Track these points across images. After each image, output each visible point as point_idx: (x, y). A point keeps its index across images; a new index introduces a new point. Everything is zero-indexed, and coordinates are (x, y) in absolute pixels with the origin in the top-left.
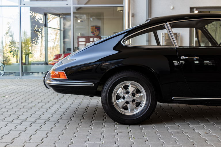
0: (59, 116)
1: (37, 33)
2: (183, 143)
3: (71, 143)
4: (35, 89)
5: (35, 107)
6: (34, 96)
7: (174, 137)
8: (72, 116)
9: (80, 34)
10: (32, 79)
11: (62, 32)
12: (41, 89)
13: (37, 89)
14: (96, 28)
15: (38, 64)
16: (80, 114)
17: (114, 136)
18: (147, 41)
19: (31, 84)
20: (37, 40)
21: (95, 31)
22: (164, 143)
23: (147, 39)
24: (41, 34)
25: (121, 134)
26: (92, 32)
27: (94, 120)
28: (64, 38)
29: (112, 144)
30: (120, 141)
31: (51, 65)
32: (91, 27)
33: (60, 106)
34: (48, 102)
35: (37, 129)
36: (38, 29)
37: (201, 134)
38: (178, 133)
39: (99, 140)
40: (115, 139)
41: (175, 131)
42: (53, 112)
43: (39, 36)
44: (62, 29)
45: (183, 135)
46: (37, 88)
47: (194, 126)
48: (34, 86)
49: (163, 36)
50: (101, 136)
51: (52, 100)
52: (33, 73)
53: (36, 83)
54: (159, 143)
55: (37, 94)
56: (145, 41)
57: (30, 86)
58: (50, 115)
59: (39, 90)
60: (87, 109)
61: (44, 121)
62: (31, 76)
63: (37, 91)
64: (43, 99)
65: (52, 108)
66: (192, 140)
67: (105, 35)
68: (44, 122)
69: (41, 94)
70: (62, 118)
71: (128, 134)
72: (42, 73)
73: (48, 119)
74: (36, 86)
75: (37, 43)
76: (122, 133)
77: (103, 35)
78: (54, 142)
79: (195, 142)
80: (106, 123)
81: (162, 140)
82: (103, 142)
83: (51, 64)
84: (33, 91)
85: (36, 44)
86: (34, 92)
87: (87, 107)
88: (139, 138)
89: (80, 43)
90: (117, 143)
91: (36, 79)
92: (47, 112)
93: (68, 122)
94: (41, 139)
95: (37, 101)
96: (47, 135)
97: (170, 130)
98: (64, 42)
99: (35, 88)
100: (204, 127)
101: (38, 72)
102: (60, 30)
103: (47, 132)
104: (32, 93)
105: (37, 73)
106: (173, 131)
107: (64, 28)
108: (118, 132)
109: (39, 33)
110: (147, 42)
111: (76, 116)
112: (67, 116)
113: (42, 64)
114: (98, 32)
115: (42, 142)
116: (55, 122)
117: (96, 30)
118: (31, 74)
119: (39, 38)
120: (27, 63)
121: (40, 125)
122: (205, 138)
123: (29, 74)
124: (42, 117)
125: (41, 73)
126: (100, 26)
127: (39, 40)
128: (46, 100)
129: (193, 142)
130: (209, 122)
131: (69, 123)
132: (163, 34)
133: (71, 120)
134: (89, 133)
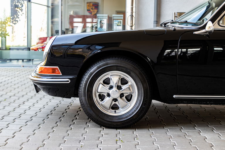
0: (33, 113)
1: (16, 9)
2: (182, 148)
3: (42, 146)
4: (9, 80)
5: (6, 101)
6: (7, 88)
7: (173, 140)
8: (50, 113)
9: (73, 12)
10: (8, 68)
11: (50, 9)
12: (18, 79)
13: (13, 80)
14: (93, 6)
15: (18, 49)
16: (60, 111)
17: (97, 138)
18: (155, 22)
19: (5, 74)
20: (16, 18)
21: (92, 9)
22: (159, 147)
23: (155, 20)
24: (22, 10)
25: (106, 136)
26: (88, 10)
27: (76, 119)
28: (52, 17)
29: (93, 147)
30: (104, 145)
31: (33, 51)
32: (87, 3)
33: (38, 101)
34: (23, 96)
35: (3, 128)
36: (18, 4)
37: (207, 138)
38: (179, 136)
39: (78, 142)
40: (98, 142)
41: (176, 134)
42: (27, 107)
43: (18, 13)
44: (50, 5)
45: (184, 139)
46: (12, 78)
47: (200, 129)
48: (9, 76)
49: (176, 17)
50: (82, 138)
51: (29, 94)
52: (11, 60)
53: (12, 73)
54: (153, 147)
55: (11, 86)
56: (153, 22)
57: (3, 76)
58: (23, 112)
59: (15, 81)
60: (71, 105)
61: (14, 118)
62: (8, 63)
63: (11, 82)
64: (17, 92)
65: (26, 103)
66: (195, 145)
67: (105, 14)
68: (13, 120)
69: (16, 86)
70: (37, 115)
71: (115, 136)
72: (23, 60)
73: (19, 116)
74: (12, 76)
75: (17, 23)
76: (108, 135)
77: (103, 14)
78: (21, 143)
79: (198, 147)
80: (91, 123)
81: (157, 144)
82: (82, 145)
83: (33, 49)
84: (6, 83)
85: (15, 24)
86: (8, 84)
87: (70, 103)
88: (128, 141)
89: (75, 25)
90: (100, 146)
91: (13, 68)
92: (20, 108)
93: (44, 120)
94: (5, 140)
95: (9, 94)
96: (13, 135)
97: (169, 132)
98: (52, 22)
99: (10, 78)
100: (213, 130)
101: (18, 60)
102: (48, 7)
103: (14, 131)
104: (4, 85)
105: (16, 61)
106: (174, 134)
107: (52, 5)
108: (103, 134)
109: (18, 9)
110: (155, 24)
111: (54, 113)
112: (44, 113)
113: (23, 49)
114: (96, 10)
115: (5, 143)
116: (27, 120)
117: (94, 8)
118: (9, 62)
119: (19, 15)
120: (4, 48)
121: (8, 123)
122: (212, 143)
123: (6, 62)
124: (12, 114)
125: (21, 60)
126: (98, 3)
127: (19, 18)
128: (21, 94)
129: (196, 147)
130: (221, 124)
131: (44, 122)
132: (176, 14)
133: (48, 118)
134: (67, 134)
